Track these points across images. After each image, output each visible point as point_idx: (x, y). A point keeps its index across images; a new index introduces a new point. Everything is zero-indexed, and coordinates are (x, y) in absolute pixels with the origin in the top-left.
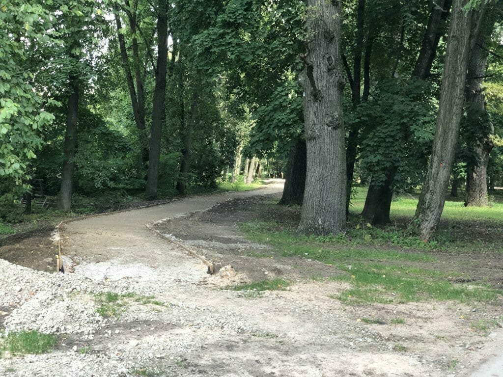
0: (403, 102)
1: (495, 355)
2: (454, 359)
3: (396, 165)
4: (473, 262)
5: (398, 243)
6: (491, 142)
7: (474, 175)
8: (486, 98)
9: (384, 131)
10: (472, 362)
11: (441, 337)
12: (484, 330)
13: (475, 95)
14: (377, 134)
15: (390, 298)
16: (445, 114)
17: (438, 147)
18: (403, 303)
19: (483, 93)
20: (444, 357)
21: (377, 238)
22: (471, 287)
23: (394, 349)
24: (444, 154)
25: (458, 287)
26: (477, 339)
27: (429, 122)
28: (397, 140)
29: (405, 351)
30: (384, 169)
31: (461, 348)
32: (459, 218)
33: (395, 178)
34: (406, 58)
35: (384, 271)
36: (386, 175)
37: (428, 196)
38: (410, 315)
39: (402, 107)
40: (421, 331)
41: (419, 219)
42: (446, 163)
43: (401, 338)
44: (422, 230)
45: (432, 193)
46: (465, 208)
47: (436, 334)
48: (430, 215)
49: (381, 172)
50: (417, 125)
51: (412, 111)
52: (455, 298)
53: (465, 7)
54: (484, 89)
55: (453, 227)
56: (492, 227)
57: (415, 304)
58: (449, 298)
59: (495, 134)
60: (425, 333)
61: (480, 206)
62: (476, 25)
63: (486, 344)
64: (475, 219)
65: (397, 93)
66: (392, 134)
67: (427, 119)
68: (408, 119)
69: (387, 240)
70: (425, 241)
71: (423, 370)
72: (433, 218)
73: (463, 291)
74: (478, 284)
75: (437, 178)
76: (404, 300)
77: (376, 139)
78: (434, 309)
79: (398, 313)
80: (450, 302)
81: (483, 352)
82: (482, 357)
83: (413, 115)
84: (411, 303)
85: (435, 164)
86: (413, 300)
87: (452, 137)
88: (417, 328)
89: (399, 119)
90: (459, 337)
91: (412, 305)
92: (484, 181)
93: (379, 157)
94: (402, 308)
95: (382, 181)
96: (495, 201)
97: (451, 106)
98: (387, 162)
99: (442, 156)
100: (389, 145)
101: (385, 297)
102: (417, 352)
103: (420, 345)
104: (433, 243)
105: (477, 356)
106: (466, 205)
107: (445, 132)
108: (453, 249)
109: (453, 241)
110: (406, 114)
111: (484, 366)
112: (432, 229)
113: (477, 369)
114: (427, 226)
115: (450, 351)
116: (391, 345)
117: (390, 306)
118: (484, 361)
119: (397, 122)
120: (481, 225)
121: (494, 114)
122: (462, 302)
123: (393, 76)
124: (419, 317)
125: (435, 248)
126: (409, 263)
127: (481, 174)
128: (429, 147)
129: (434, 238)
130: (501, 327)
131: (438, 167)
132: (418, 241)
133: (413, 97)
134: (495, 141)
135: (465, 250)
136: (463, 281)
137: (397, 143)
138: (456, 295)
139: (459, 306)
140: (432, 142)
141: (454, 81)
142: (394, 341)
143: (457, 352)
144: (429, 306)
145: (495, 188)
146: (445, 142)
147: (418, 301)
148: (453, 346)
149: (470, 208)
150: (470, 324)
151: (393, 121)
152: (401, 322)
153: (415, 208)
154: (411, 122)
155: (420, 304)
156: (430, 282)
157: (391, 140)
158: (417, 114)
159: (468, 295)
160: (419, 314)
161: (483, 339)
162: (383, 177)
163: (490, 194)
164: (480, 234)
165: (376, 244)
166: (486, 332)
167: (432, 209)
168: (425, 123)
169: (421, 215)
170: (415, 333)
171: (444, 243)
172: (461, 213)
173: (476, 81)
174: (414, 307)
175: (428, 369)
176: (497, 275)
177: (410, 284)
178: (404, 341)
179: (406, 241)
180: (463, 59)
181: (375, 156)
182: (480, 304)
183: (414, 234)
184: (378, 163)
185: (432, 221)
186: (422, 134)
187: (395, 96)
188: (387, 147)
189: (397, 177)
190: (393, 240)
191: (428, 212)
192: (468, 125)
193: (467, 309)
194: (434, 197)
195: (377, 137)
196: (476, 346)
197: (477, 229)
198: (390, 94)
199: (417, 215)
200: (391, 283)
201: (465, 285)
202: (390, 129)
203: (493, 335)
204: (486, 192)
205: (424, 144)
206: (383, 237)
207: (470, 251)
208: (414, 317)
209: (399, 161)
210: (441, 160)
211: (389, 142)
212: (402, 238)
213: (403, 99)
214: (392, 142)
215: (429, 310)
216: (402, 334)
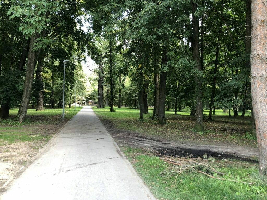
0: (13, 77)
1: (39, 157)
2: (25, 161)
3: (11, 98)
4: (36, 128)
5: (11, 124)
6: (44, 91)
7: (39, 101)
8: (43, 78)
9: (6, 86)
10: (31, 160)
11: (21, 154)
12: (37, 149)
13: (39, 77)
14: (3, 87)
15: (5, 143)
16: (27, 82)
17: (25, 92)
18: (9, 144)
19: (42, 76)
20: (22, 161)
21: (3, 123)
22: (34, 136)
23: (4, 161)
24: (27, 95)
25: (30, 136)
26: (34, 152)
27: (22, 84)
28: (11, 90)
29: (8, 161)
30: (6, 99)
31: (28, 156)
32: (34, 114)
33: (10, 102)
34: (15, 63)
35: (4, 134)
36: (7, 101)
37: (22, 108)
38: (12, 148)
39: (12, 79)
40: (14, 153)
41: (19, 116)
42: (28, 97)
43: (7, 156)
44: (19, 119)
45: (23, 107)
46: (36, 111)
47: (20, 153)
48: (22, 114)
49: (5, 100)
50: (18, 85)
51: (16, 80)
52: (28, 140)
53: (33, 49)
54: (42, 75)
55: (31, 118)
56: (44, 117)
57: (14, 144)
58: (26, 141)
59: (45, 89)
60: (16, 153)
61: (41, 110)
62: (37, 55)
63: (37, 154)
64: (39, 114)
65: (11, 74)
66: (9, 87)
67: (21, 83)
68: (15, 83)
69: (6, 123)
70: (21, 123)
71: (13, 166)
72: (23, 115)
73: (32, 138)
74: (37, 135)
75: (25, 102)
76: (10, 143)
77: (2, 89)
78: (21, 145)
79: (7, 148)
80: (27, 142)
81: (35, 156)
82: (35, 158)
83: (17, 82)
84: (12, 144)
85: (24, 98)
86: (13, 143)
87: (30, 89)
88: (13, 152)
89: (11, 83)
90: (28, 153)
91: (13, 144)
92: (42, 103)
93: (4, 95)
94: (9, 146)
95: (5, 103)
96: (45, 109)
97: (29, 79)
98: (7, 97)
99: (26, 95)
100: (8, 91)
101: (3, 143)
102: (12, 160)
103: (14, 158)
104: (23, 123)
105: (34, 158)
106: (36, 110)
107: (27, 88)
108: (30, 124)
109: (30, 122)
110: (14, 81)
111: (36, 161)
112: (23, 119)
113: (33, 162)
114: (21, 118)
115: (24, 158)
116: (2, 160)
117: (4, 146)
118: (35, 159)
119: (11, 84)
120: (41, 116)
121: (45, 83)
122: (31, 141)
123: (10, 69)
124: (15, 148)
125: (24, 125)
126: (14, 130)
127: (41, 101)
128: (22, 92)
129: (24, 121)
130: (42, 147)
131: (25, 98)
132: (18, 123)
133: (17, 76)
134: (45, 91)
135: (34, 124)
136: (32, 134)
137: (11, 91)
138: (29, 139)
139: (29, 143)
140: (23, 91)
141: (30, 72)
142: (4, 158)
143: (27, 158)
144: (19, 144)
145: (46, 105)
146: (27, 91)
147: (15, 143)
148: (26, 156)
149: (38, 111)
150: (32, 148)
151: (9, 84)
152: (8, 151)
153: (18, 112)
154: (16, 84)
155: (16, 144)
156: (21, 136)
157: (9, 89)
158: (18, 82)
159: (33, 139)
160: (15, 147)
161: (37, 152)
162: (6, 102)
163: (44, 106)
164: (40, 119)
165: (2, 125)
166: (37, 150)
167: (23, 112)
168: (21, 84)
169: (19, 114)
170: (12, 154)
171: (27, 123)
172: (34, 113)
173: (39, 72)
174: (13, 145)
175: (15, 165)
176: (43, 132)
177: (13, 138)
178: (8, 157)
179: (14, 123)
180: (33, 65)
181: (2, 95)
182: (37, 141)
183: (17, 121)
184: (4, 97)
185: (23, 116)
186: (20, 88)
187: (10, 75)
188: (7, 92)
189: (11, 102)
190: (9, 123)
191: (22, 113)
192: (36, 86)
193: (32, 143)
194: (24, 109)
195: (3, 88)
196: (33, 155)
197: (39, 117)
198: (8, 75)
199: (18, 114)
200: (6, 138)
201: (33, 135)
202: (8, 86)
203: (40, 150)
204: (43, 106)
205: (20, 91)
206: (5, 122)
207: (36, 125)
208: (13, 148)
209: (12, 97)
210: (26, 97)
211: (8, 90)
212: (12, 122)
213: (13, 76)
214: (9, 90)
215: (19, 146)
216: (7, 155)
